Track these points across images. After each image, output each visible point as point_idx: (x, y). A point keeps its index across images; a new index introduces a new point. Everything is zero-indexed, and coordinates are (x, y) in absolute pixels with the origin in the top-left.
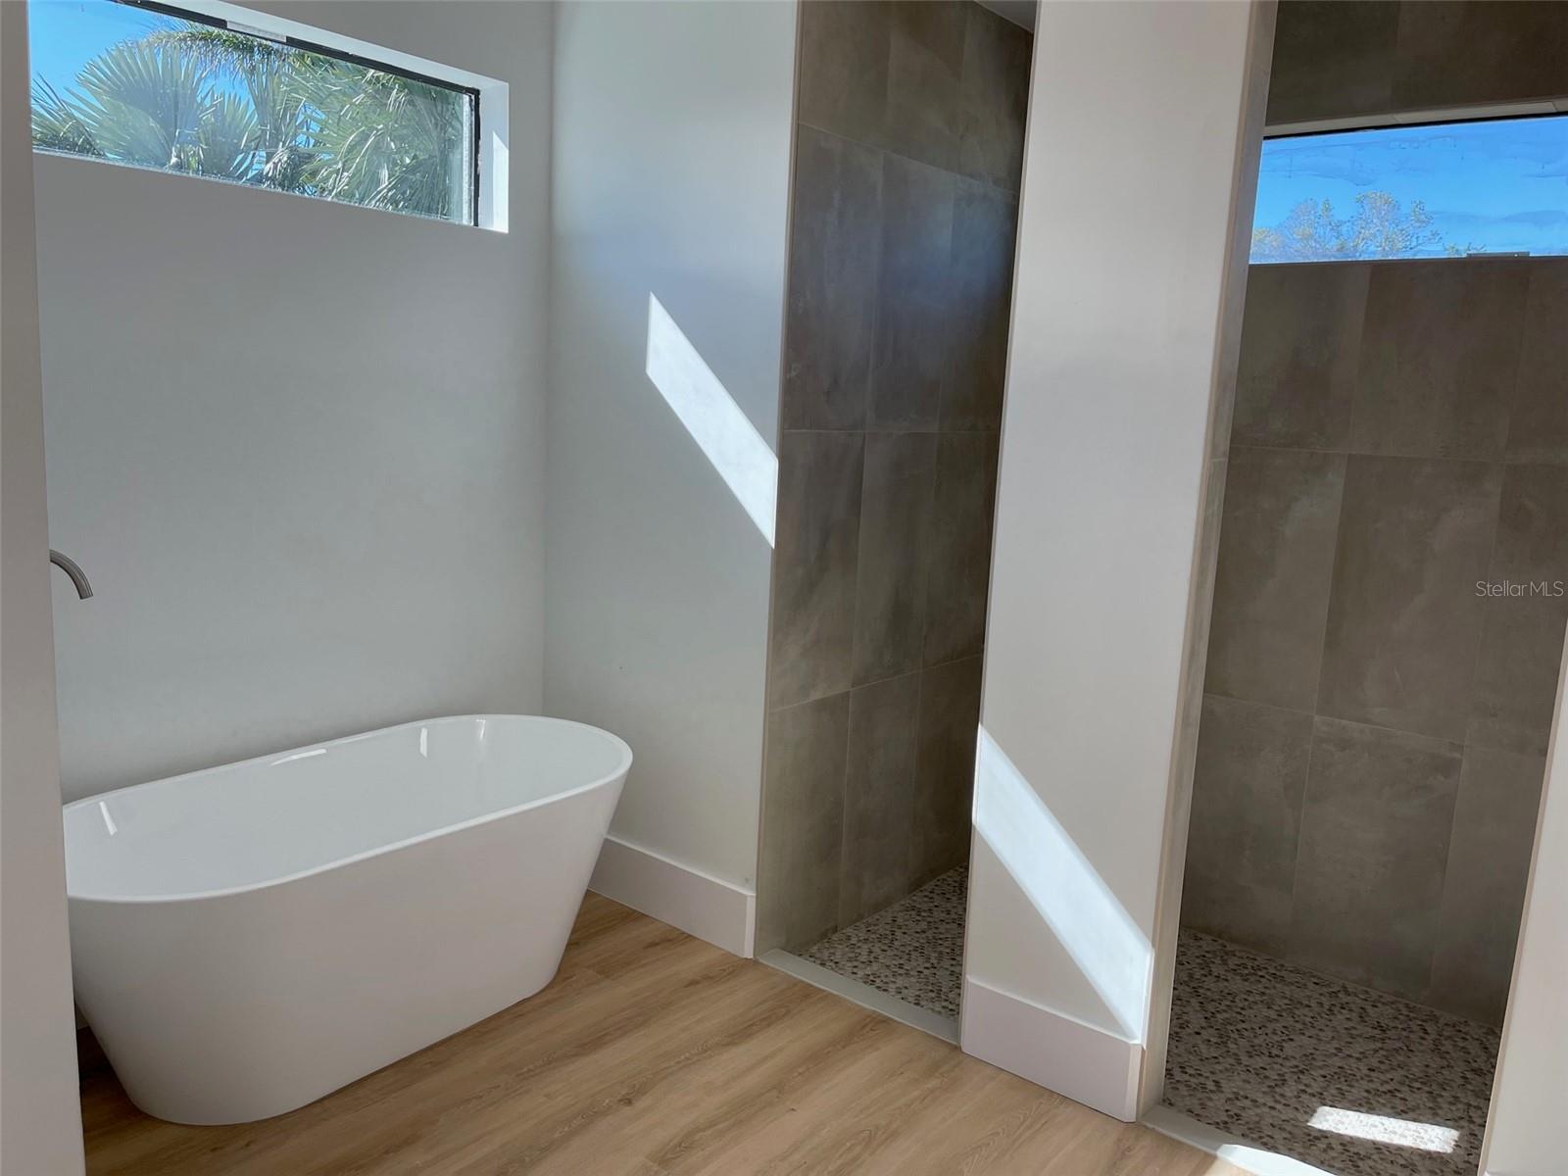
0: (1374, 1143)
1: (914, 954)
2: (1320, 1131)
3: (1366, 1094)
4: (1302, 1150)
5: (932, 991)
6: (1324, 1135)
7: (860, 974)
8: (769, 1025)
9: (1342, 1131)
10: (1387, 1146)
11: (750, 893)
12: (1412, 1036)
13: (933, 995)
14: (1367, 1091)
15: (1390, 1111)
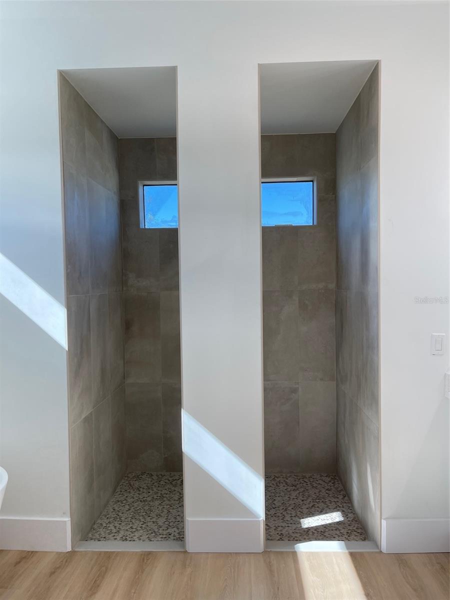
0: (323, 525)
1: (133, 521)
2: (306, 528)
3: (307, 510)
4: (308, 538)
5: (152, 533)
6: (309, 529)
7: (118, 538)
8: (103, 577)
9: (312, 526)
10: (326, 525)
11: (67, 519)
12: (304, 485)
13: (154, 534)
14: (307, 509)
15: (318, 513)
